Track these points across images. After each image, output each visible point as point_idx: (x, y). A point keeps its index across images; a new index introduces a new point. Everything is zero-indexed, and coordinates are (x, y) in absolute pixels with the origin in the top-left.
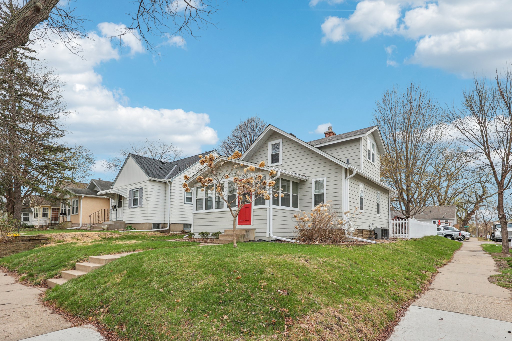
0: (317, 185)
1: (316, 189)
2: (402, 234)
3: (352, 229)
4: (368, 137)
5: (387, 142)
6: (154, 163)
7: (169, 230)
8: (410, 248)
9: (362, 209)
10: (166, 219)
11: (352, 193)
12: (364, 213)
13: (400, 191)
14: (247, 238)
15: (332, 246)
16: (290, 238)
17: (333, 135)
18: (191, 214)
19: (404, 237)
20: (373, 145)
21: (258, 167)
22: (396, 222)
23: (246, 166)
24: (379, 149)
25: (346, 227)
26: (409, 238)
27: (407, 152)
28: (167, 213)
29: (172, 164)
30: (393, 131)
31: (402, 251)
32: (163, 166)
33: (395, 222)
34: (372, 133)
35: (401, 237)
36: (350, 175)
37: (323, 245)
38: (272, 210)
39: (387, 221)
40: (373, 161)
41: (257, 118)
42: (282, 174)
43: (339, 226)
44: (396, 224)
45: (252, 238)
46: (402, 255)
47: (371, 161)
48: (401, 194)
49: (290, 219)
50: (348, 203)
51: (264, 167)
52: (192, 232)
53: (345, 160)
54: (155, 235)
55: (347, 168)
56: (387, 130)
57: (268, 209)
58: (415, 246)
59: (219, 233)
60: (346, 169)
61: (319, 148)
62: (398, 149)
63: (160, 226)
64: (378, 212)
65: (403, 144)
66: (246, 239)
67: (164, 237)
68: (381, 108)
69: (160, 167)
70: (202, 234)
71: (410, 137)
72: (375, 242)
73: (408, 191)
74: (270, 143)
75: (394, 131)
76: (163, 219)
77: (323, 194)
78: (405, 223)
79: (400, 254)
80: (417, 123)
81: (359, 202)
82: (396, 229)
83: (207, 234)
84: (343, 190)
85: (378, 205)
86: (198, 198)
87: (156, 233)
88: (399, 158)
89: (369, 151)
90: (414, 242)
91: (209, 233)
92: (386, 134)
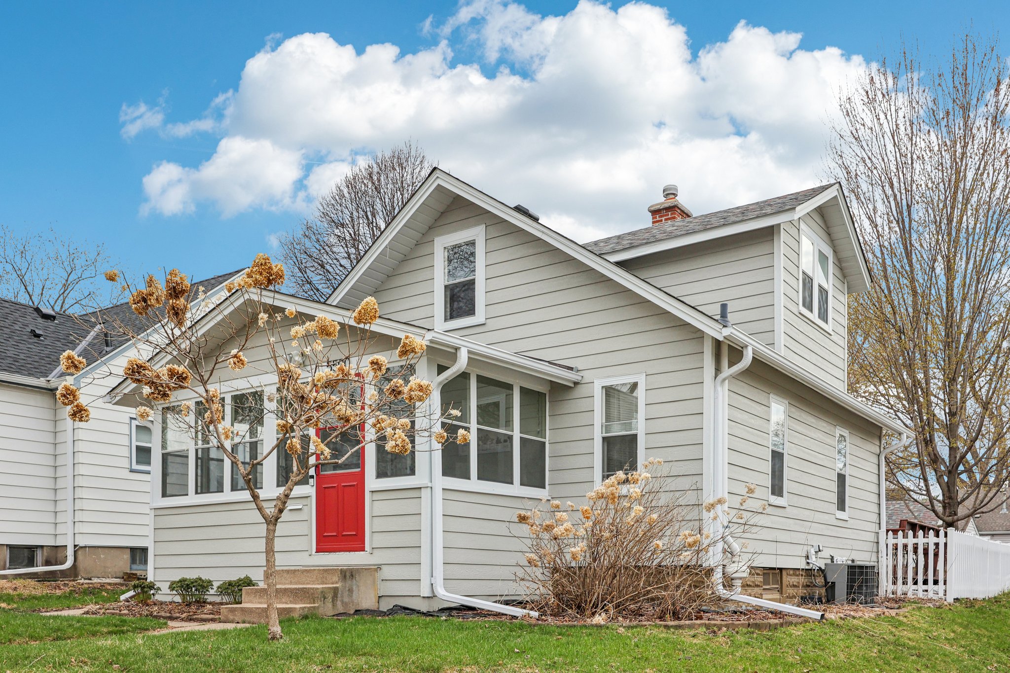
0: (614, 401)
1: (608, 418)
2: (925, 582)
3: (739, 569)
4: (803, 226)
5: (883, 254)
6: (11, 318)
7: (73, 572)
8: (944, 633)
9: (780, 494)
10: (61, 529)
11: (739, 431)
12: (789, 509)
13: (923, 429)
14: (346, 600)
15: (655, 631)
16: (507, 603)
17: (679, 219)
18: (146, 509)
19: (931, 595)
20: (823, 258)
21: (352, 323)
22: (905, 541)
23: (302, 318)
24: (844, 271)
25: (713, 558)
26: (950, 599)
27: (949, 290)
28: (66, 506)
29: (86, 322)
30: (902, 213)
31: (914, 648)
32: (45, 329)
33: (901, 541)
34: (820, 211)
35: (921, 594)
36: (731, 364)
37: (621, 627)
38: (439, 495)
39: (871, 537)
40: (823, 316)
41: (413, 153)
42: (474, 359)
43: (686, 557)
44: (905, 546)
45: (367, 602)
46: (913, 662)
47: (814, 316)
48: (929, 442)
49: (502, 529)
50: (724, 471)
51: (378, 321)
52: (150, 579)
53: (716, 310)
54: (11, 592)
55: (721, 339)
56: (881, 208)
57: (425, 494)
58: (966, 627)
59: (248, 582)
60: (718, 344)
61: (620, 264)
62: (919, 276)
63: (39, 556)
64: (841, 505)
65: (935, 260)
66: (344, 604)
67: (48, 597)
68: (858, 126)
69: (33, 331)
70: (183, 586)
71: (963, 234)
72: (817, 615)
73: (951, 432)
74: (442, 243)
75: (905, 214)
76: (50, 529)
77: (634, 437)
78: (937, 545)
79: (905, 660)
80: (988, 185)
81: (767, 467)
82: (906, 567)
83: (203, 585)
84: (707, 422)
85: (841, 478)
86: (170, 449)
87: (19, 583)
88: (919, 313)
89: (808, 281)
90: (966, 612)
91: (210, 583)
92: (879, 221)
